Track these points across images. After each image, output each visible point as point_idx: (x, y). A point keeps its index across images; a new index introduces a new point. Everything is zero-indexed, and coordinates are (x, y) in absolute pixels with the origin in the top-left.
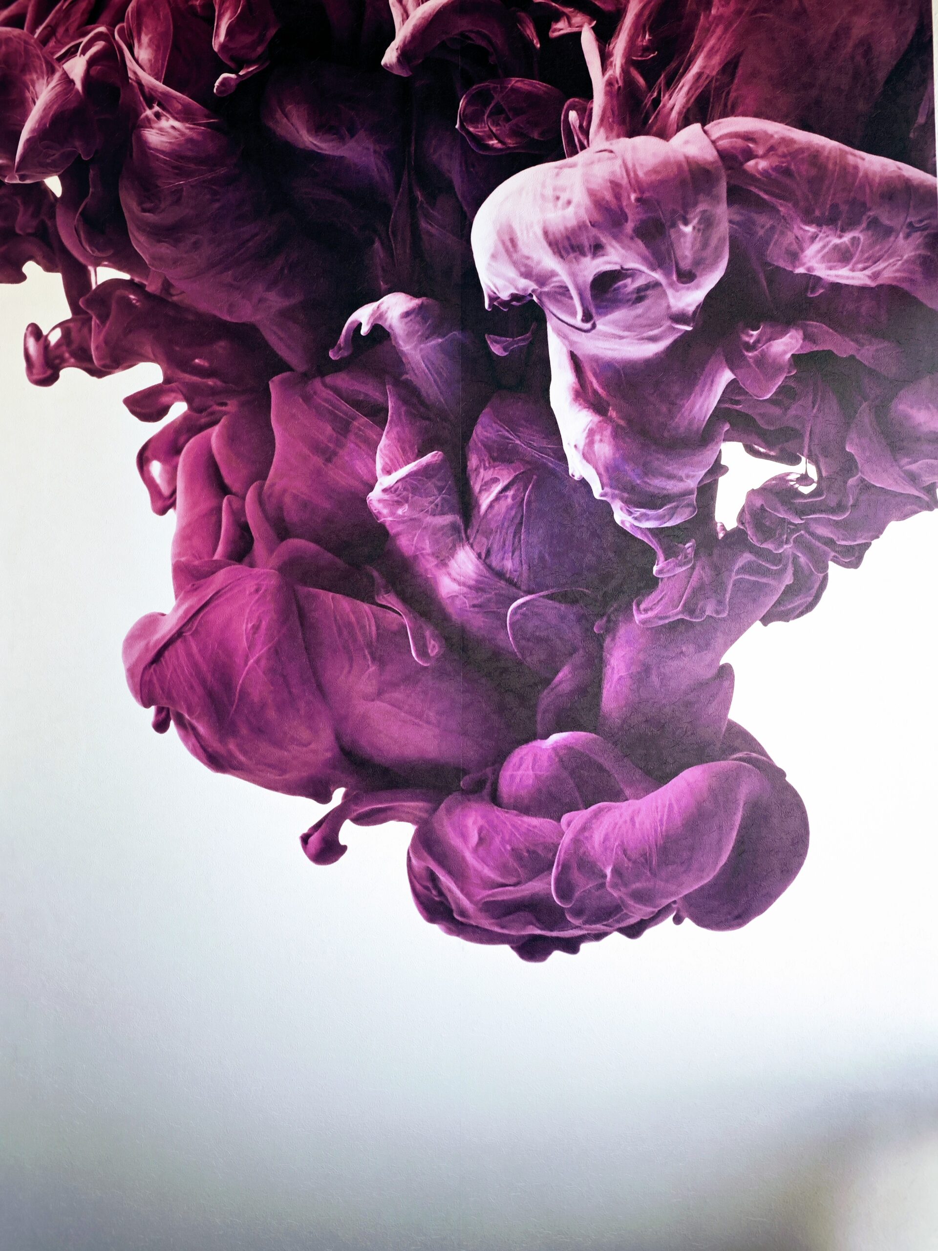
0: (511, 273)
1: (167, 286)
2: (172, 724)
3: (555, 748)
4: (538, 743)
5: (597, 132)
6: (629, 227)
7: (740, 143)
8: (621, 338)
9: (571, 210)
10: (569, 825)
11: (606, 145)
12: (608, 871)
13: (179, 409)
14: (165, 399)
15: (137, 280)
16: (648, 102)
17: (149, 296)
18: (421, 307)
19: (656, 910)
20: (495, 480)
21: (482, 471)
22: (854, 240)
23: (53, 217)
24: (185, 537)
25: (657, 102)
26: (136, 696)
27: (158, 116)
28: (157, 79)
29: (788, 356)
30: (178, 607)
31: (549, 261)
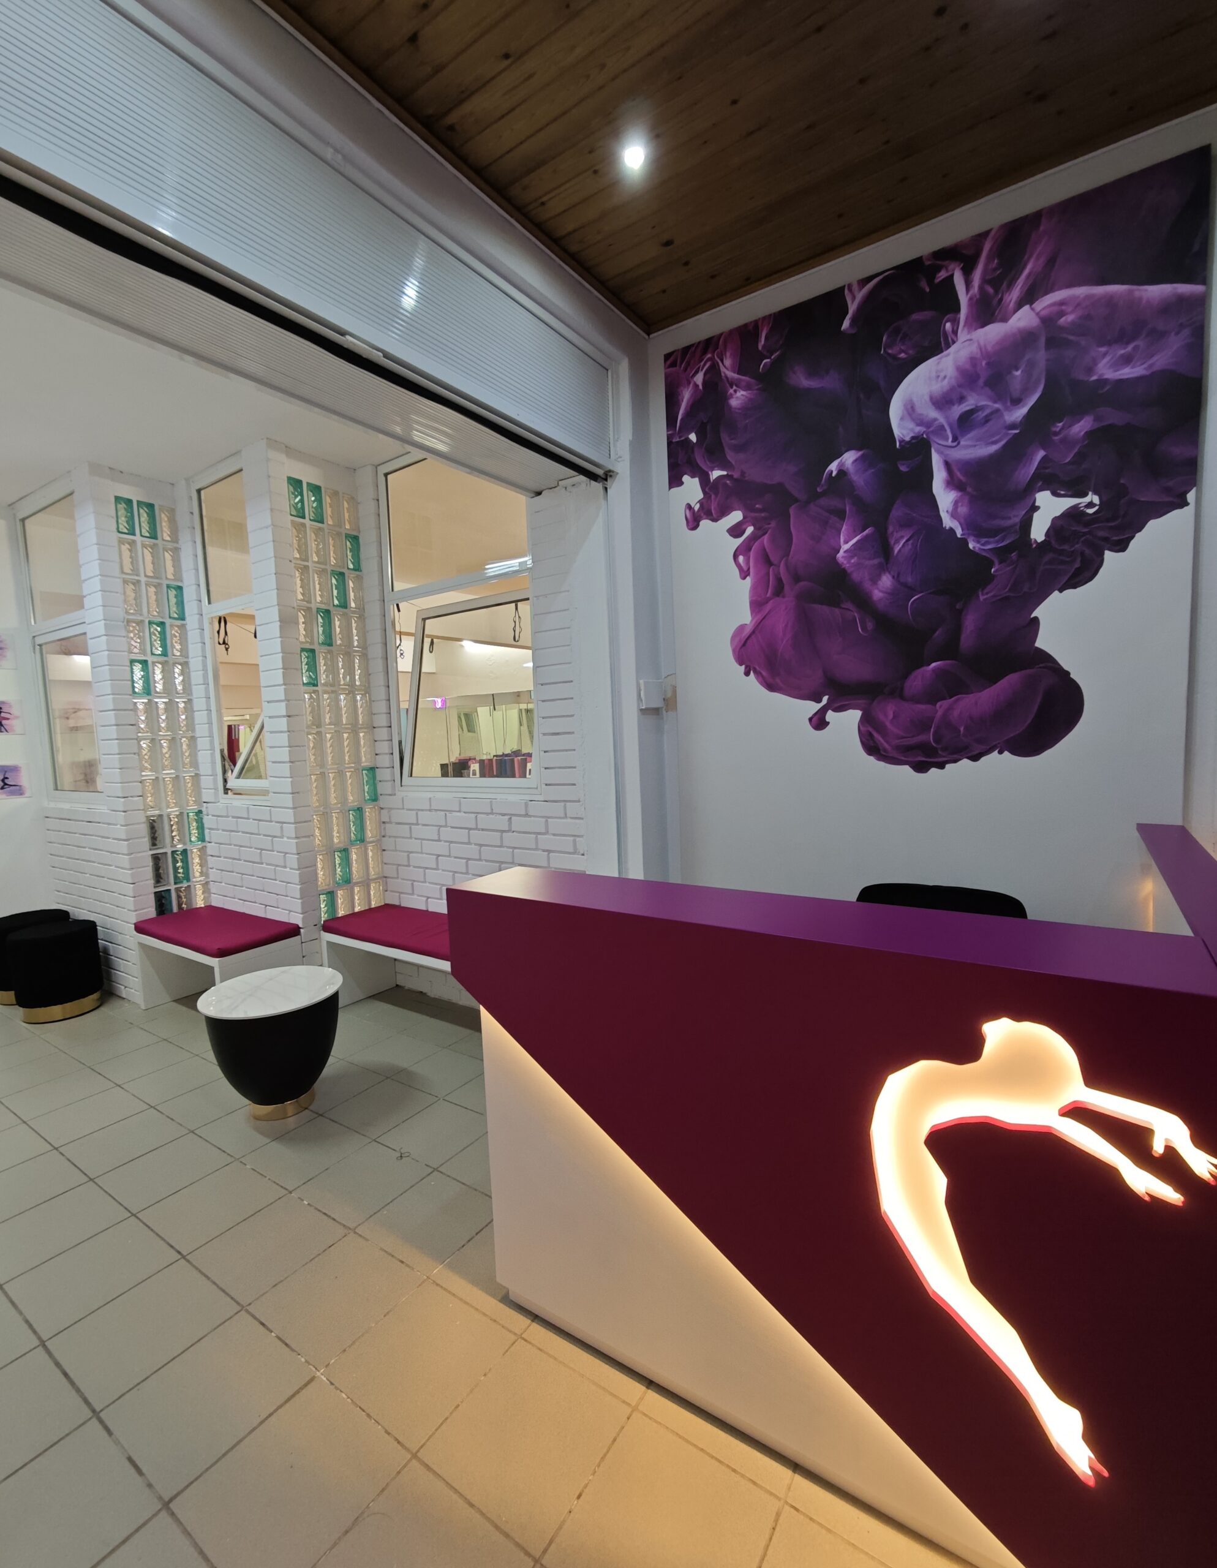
0: (911, 425)
1: (743, 473)
2: (752, 672)
3: (934, 670)
4: (925, 668)
5: (963, 330)
6: (981, 382)
7: (1055, 309)
8: (975, 446)
9: (946, 381)
10: (941, 707)
11: (968, 337)
12: (962, 729)
13: (750, 530)
14: (744, 527)
15: (730, 474)
16: (995, 302)
17: (736, 480)
18: (862, 456)
19: (988, 747)
20: (902, 537)
21: (895, 533)
22: (1136, 348)
23: (693, 452)
24: (754, 588)
25: (1001, 300)
26: (736, 661)
27: (735, 391)
28: (734, 373)
29: (1083, 433)
30: (752, 620)
31: (933, 414)
